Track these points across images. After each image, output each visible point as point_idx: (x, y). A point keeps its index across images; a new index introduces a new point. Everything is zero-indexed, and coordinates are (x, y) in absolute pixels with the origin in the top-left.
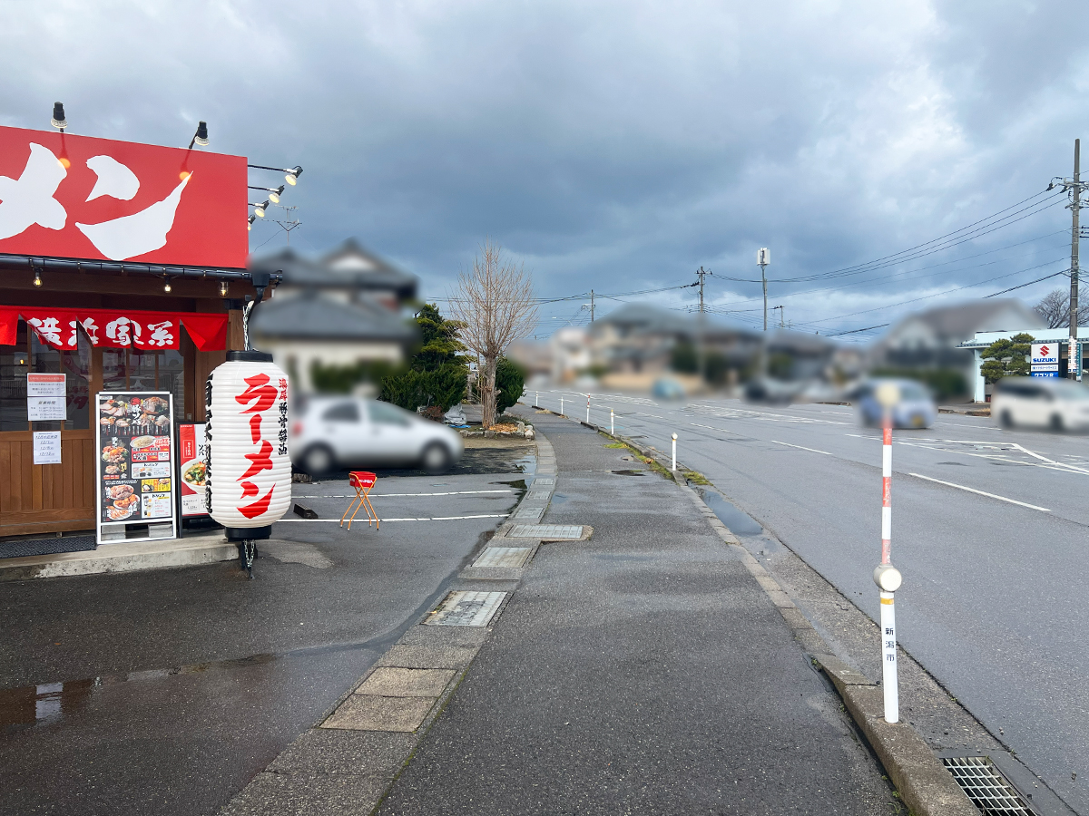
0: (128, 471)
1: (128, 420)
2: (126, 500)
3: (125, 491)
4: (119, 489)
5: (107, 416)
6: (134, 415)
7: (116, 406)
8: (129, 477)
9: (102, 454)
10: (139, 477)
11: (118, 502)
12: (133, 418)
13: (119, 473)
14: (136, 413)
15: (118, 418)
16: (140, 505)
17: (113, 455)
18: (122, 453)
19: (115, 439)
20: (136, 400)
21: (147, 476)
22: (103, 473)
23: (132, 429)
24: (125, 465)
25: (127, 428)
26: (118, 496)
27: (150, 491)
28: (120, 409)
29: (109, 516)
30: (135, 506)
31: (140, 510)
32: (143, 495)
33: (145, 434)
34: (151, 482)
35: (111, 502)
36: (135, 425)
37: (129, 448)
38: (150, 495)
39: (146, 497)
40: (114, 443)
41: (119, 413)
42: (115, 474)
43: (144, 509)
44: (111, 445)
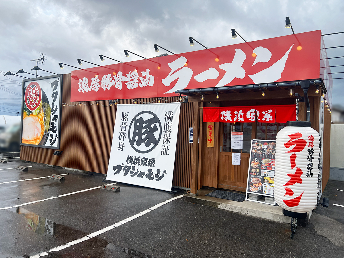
0: (260, 172)
1: (262, 151)
2: (258, 184)
3: (257, 180)
4: (256, 179)
5: (254, 149)
6: (264, 150)
7: (258, 145)
8: (260, 175)
9: (251, 164)
10: (263, 176)
11: (254, 185)
12: (264, 151)
13: (256, 173)
14: (265, 149)
15: (258, 150)
16: (262, 187)
17: (255, 165)
18: (258, 165)
19: (256, 158)
20: (266, 143)
21: (266, 176)
22: (250, 171)
23: (263, 155)
24: (258, 170)
25: (261, 154)
26: (255, 182)
27: (267, 182)
28: (259, 147)
29: (251, 189)
30: (261, 187)
31: (262, 190)
32: (264, 184)
33: (268, 158)
34: (268, 179)
35: (252, 184)
36: (264, 154)
37: (261, 163)
38: (267, 184)
39: (265, 185)
40: (256, 160)
41: (259, 148)
42: (255, 173)
43: (264, 189)
44: (255, 161)
